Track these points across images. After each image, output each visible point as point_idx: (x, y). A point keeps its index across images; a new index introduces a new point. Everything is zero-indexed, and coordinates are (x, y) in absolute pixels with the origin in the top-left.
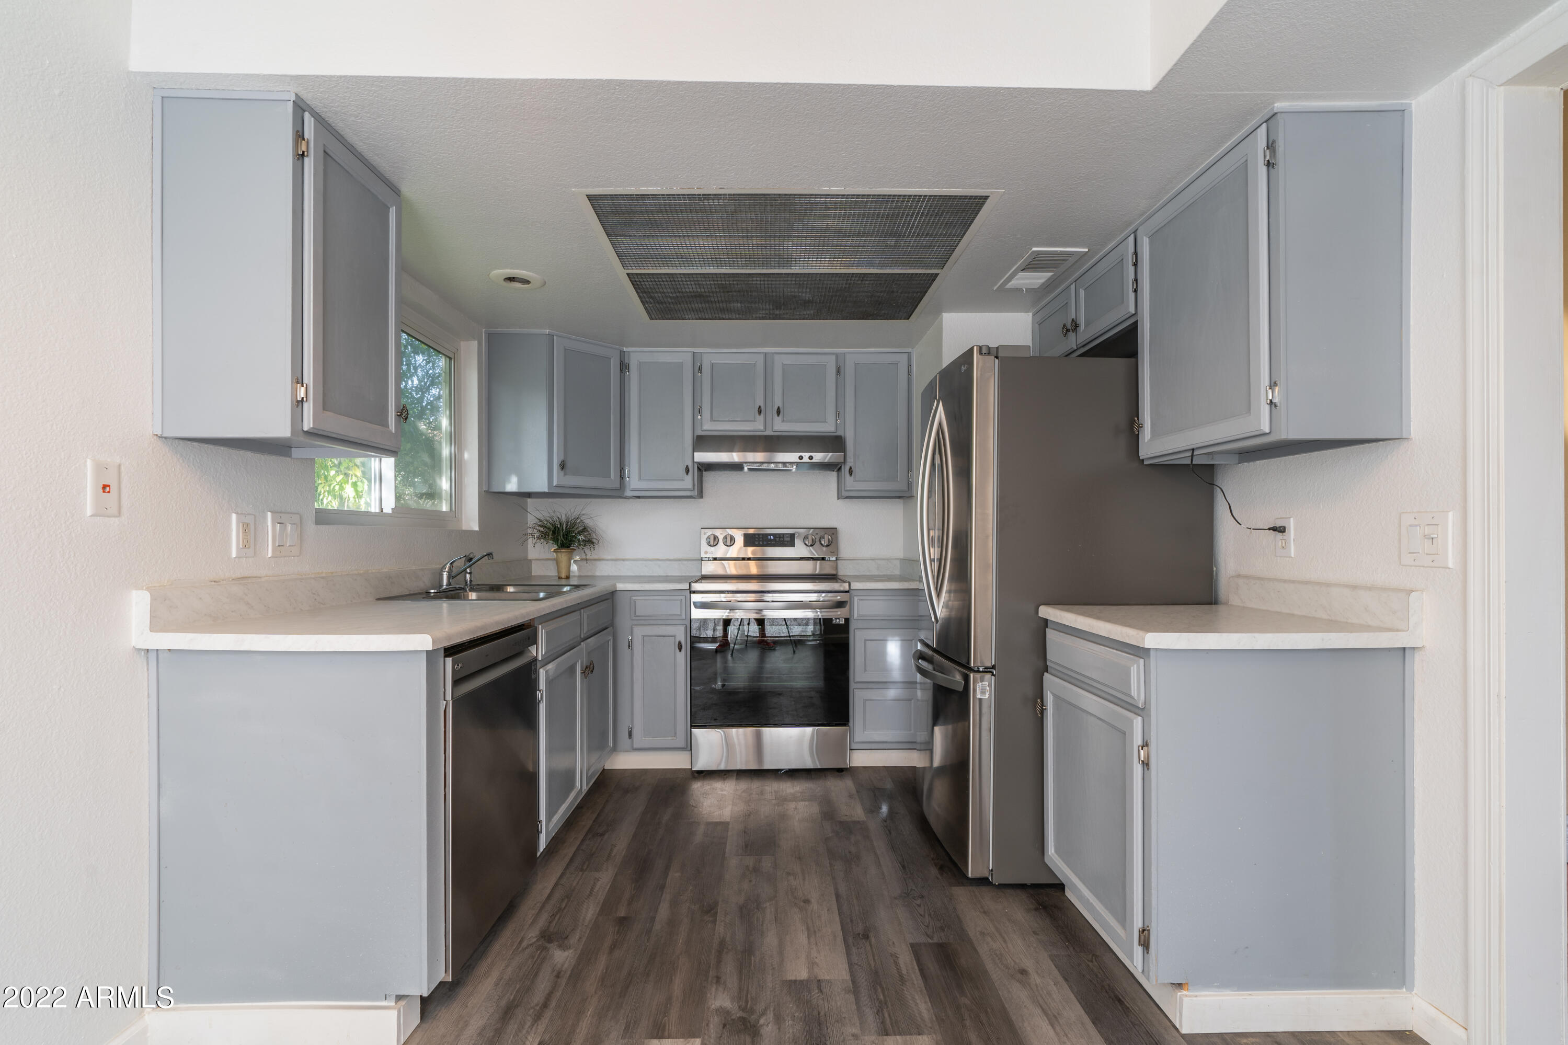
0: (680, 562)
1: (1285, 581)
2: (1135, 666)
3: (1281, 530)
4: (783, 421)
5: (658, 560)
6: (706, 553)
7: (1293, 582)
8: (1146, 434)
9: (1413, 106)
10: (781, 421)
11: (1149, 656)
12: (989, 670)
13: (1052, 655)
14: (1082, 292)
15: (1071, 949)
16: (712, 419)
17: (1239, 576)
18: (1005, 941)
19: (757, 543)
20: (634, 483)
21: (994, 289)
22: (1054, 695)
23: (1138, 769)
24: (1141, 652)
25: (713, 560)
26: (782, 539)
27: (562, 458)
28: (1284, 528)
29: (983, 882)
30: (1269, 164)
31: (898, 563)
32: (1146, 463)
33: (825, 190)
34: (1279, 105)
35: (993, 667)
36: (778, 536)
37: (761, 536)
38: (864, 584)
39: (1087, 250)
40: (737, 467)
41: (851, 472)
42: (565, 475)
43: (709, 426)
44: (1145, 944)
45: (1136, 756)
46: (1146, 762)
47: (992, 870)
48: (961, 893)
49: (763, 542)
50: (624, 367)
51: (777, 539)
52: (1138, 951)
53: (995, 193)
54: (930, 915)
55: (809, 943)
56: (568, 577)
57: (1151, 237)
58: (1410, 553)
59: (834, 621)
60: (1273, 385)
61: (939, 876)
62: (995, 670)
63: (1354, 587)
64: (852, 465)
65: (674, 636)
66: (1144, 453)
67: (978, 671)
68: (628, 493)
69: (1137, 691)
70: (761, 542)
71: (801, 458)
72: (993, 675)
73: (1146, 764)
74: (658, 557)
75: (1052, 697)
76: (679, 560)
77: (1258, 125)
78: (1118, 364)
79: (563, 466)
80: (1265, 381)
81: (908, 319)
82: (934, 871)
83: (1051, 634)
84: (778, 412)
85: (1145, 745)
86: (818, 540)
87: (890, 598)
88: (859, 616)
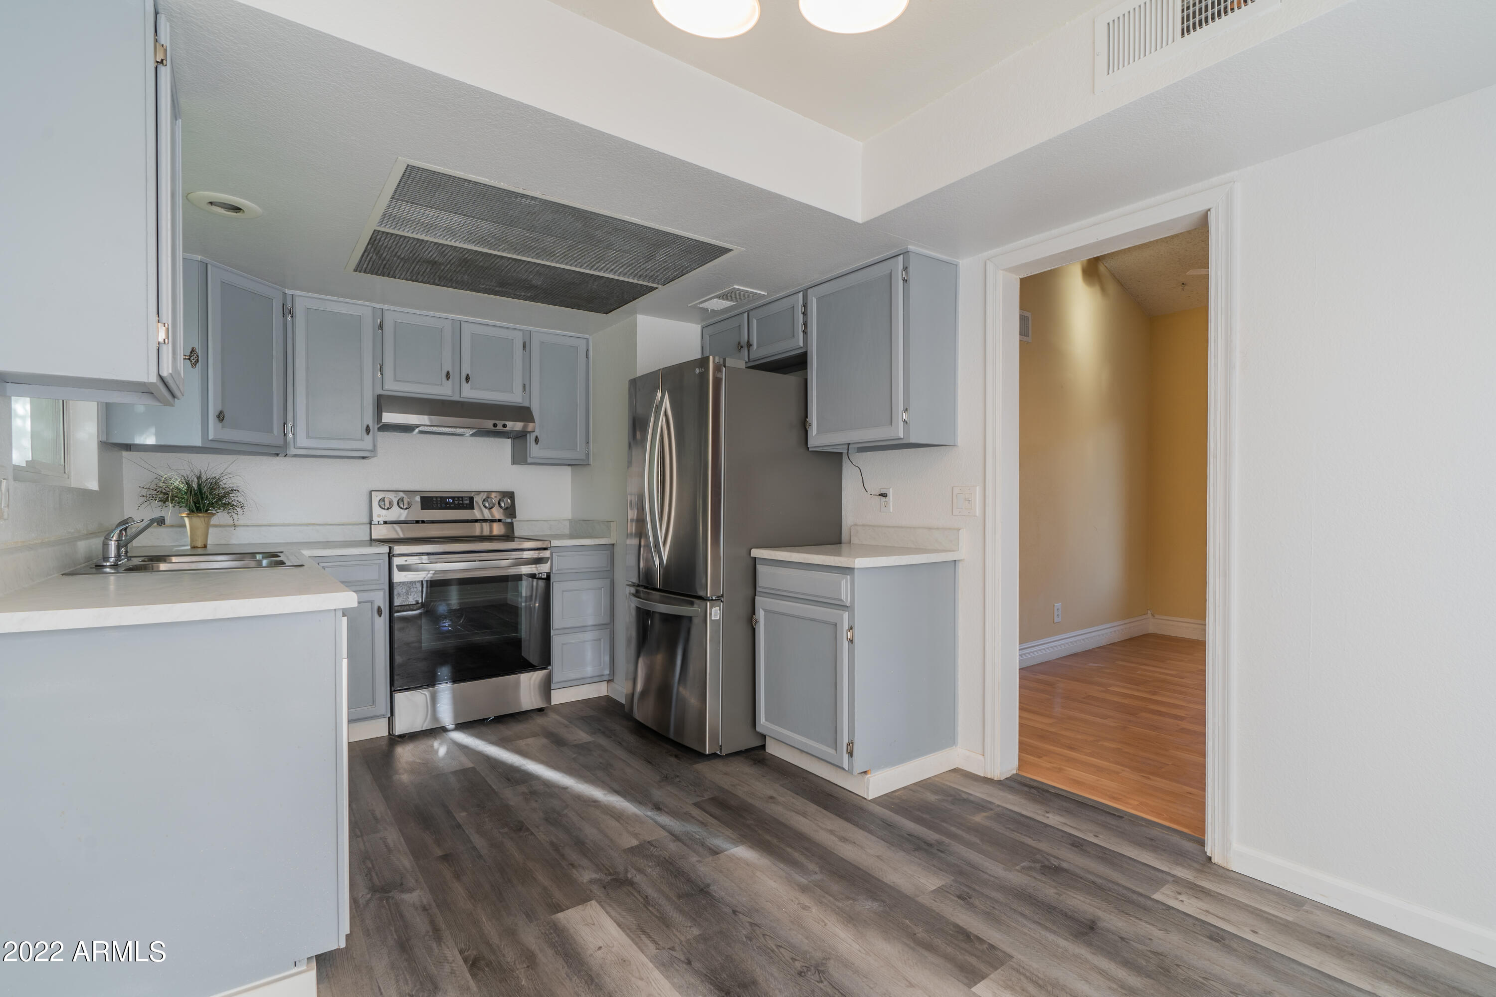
0: (343, 527)
1: (888, 527)
2: (844, 580)
3: (883, 495)
4: (471, 388)
5: (314, 525)
6: (379, 516)
7: (894, 527)
8: (813, 431)
9: (960, 263)
10: (470, 388)
11: (854, 573)
12: (719, 598)
13: (762, 582)
14: (754, 323)
15: (789, 778)
16: (396, 380)
17: (856, 525)
18: (749, 785)
19: (435, 506)
20: (302, 439)
21: (689, 306)
22: (765, 611)
23: (846, 644)
24: (848, 571)
25: (384, 524)
26: (461, 502)
27: (220, 408)
28: (887, 494)
29: (714, 756)
30: (905, 281)
31: (567, 523)
32: (810, 450)
33: (627, 218)
34: (911, 248)
35: (722, 596)
36: (456, 499)
37: (439, 499)
38: (561, 541)
39: (766, 294)
40: (407, 429)
41: (537, 440)
42: (223, 427)
43: (393, 387)
44: (851, 754)
45: (845, 635)
46: (851, 639)
47: (721, 746)
48: (703, 768)
49: (441, 505)
50: (288, 311)
51: (456, 502)
52: (846, 757)
53: (737, 249)
54: (691, 785)
55: (622, 824)
56: (205, 546)
57: (818, 300)
58: (958, 508)
59: (538, 576)
60: (906, 410)
61: (678, 761)
62: (723, 597)
63: (930, 529)
64: (538, 434)
65: (372, 602)
66: (812, 443)
67: (712, 600)
68: (292, 451)
69: (845, 597)
70: (439, 505)
71: (495, 425)
72: (722, 601)
73: (851, 641)
74: (313, 522)
75: (763, 612)
76: (343, 524)
77: (897, 254)
78: (791, 380)
79: (221, 417)
80: (901, 408)
81: (607, 314)
82: (673, 760)
83: (760, 568)
84: (467, 379)
85: (851, 628)
86: (497, 503)
87: (580, 553)
88: (558, 570)
